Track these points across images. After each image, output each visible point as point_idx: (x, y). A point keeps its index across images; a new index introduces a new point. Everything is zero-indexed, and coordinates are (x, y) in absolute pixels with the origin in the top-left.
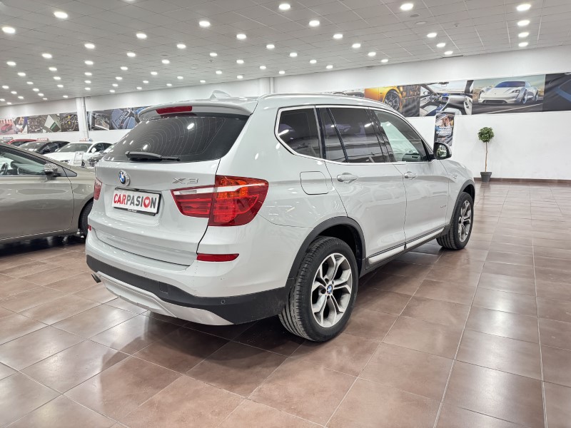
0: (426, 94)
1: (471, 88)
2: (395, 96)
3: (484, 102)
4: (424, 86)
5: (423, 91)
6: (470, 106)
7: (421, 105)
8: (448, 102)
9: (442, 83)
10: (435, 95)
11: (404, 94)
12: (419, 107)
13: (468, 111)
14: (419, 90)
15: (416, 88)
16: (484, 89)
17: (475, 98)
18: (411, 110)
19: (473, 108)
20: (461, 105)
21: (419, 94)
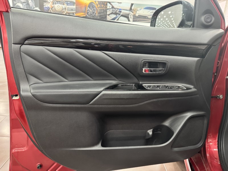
0: (111, 7)
1: (133, 8)
2: (93, 7)
3: (138, 15)
4: (110, 3)
5: (109, 7)
6: (132, 17)
7: (108, 13)
8: (121, 14)
9: (119, 3)
10: (115, 9)
11: (99, 6)
12: (106, 15)
13: (131, 20)
14: (107, 4)
15: (105, 4)
16: (139, 9)
17: (135, 13)
18: (103, 16)
19: (133, 19)
20: (127, 16)
21: (107, 7)
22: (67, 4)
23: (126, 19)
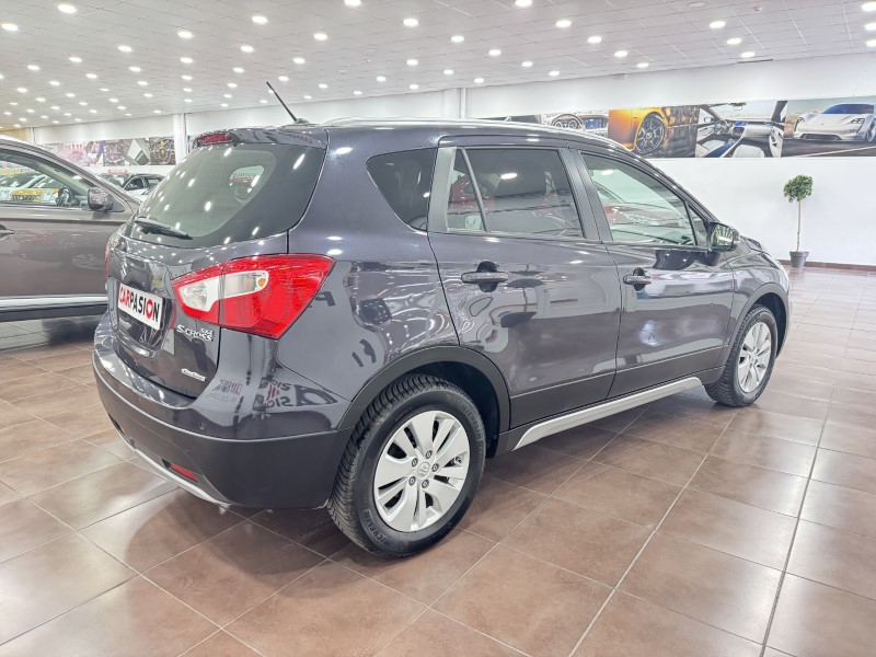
0: (708, 121)
1: (782, 115)
2: (657, 124)
3: (802, 136)
4: (706, 108)
5: (704, 117)
6: (780, 142)
7: (699, 138)
8: (743, 135)
9: (735, 105)
10: (723, 123)
11: (673, 120)
12: (695, 142)
13: (776, 151)
14: (697, 114)
15: (691, 112)
16: (804, 116)
17: (789, 129)
18: (682, 147)
19: (783, 146)
20: (765, 140)
21: (697, 121)
22: (588, 126)
23: (759, 149)
